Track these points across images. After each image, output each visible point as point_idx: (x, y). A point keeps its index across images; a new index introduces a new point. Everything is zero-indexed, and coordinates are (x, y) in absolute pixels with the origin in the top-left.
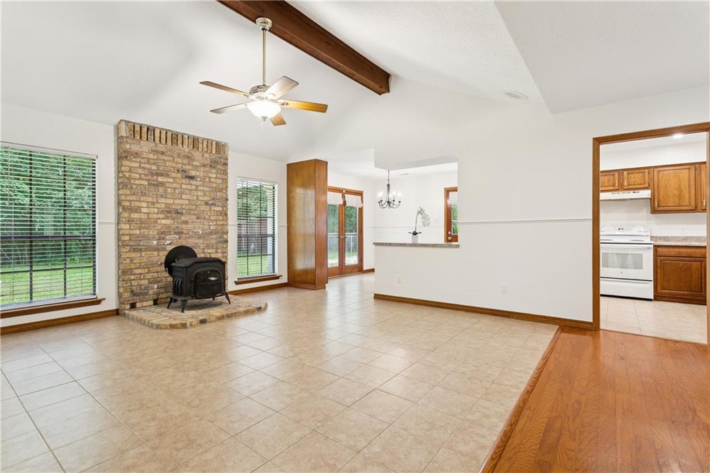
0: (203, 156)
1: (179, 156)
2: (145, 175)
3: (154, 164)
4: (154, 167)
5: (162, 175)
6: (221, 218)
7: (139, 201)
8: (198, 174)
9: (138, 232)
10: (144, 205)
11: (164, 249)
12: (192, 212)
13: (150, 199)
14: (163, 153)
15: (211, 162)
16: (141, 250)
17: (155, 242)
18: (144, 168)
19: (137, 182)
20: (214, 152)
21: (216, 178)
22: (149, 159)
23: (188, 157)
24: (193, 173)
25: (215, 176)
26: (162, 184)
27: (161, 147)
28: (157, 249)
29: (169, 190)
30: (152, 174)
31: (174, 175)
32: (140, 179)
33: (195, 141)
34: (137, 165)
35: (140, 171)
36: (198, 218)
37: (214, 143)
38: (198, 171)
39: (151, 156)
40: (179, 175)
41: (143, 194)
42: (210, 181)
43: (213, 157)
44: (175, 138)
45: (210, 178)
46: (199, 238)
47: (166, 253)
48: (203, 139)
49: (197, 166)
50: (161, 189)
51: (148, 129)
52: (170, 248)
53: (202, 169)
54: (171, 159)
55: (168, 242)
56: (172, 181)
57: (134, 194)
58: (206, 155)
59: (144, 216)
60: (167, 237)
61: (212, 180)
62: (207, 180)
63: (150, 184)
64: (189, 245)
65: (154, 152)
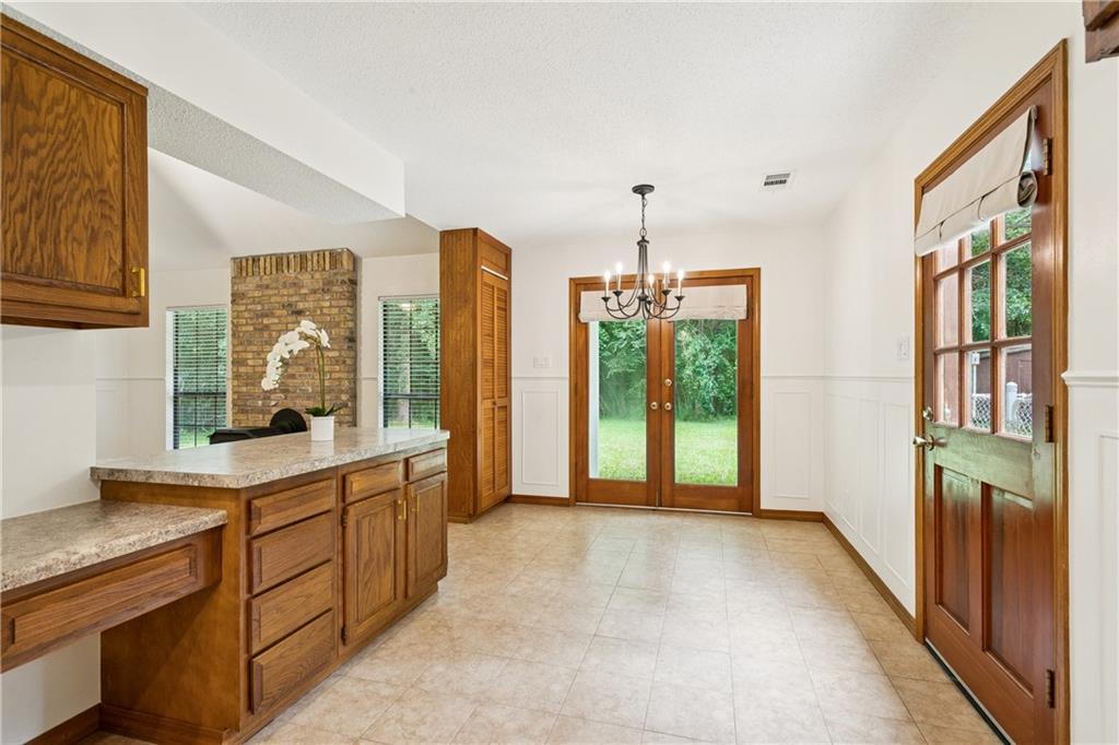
0: (313, 277)
1: (285, 286)
2: (251, 319)
3: (259, 303)
4: (259, 307)
5: (267, 316)
6: (337, 368)
7: (245, 351)
8: (307, 305)
9: (244, 389)
10: (250, 356)
11: (270, 413)
12: (300, 362)
13: (255, 348)
14: (267, 287)
15: (324, 284)
16: (247, 412)
17: (260, 403)
18: (250, 310)
19: (244, 329)
20: (327, 267)
21: (331, 306)
22: (254, 297)
23: (295, 284)
24: (301, 306)
25: (328, 304)
26: (267, 326)
27: (266, 280)
28: (263, 411)
29: (274, 333)
30: (258, 316)
31: (278, 312)
32: (247, 324)
33: (303, 258)
34: (243, 308)
35: (246, 315)
36: (307, 370)
37: (327, 254)
38: (306, 301)
39: (256, 294)
40: (285, 312)
41: (250, 343)
42: (322, 314)
43: (326, 275)
44: (280, 261)
45: (322, 308)
46: (309, 398)
47: (270, 417)
48: (313, 253)
49: (306, 294)
50: (266, 334)
51: (254, 260)
52: (275, 410)
53: (311, 298)
54: (276, 292)
55: (273, 403)
56: (276, 321)
57: (241, 344)
58: (317, 276)
59: (250, 370)
60: (272, 397)
61: (325, 311)
62: (319, 312)
63: (255, 329)
64: (296, 409)
65: (259, 287)
